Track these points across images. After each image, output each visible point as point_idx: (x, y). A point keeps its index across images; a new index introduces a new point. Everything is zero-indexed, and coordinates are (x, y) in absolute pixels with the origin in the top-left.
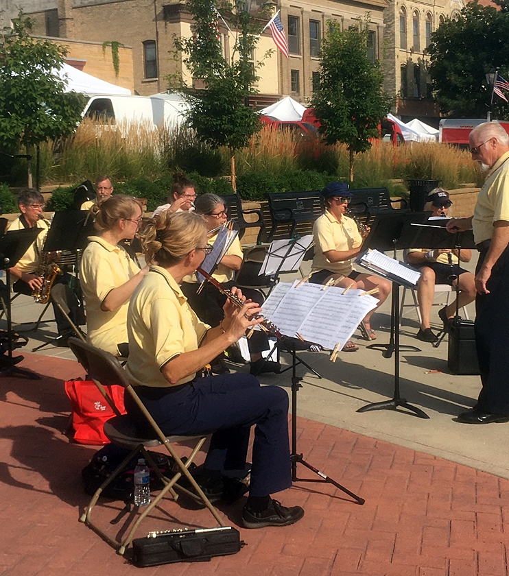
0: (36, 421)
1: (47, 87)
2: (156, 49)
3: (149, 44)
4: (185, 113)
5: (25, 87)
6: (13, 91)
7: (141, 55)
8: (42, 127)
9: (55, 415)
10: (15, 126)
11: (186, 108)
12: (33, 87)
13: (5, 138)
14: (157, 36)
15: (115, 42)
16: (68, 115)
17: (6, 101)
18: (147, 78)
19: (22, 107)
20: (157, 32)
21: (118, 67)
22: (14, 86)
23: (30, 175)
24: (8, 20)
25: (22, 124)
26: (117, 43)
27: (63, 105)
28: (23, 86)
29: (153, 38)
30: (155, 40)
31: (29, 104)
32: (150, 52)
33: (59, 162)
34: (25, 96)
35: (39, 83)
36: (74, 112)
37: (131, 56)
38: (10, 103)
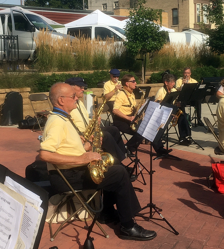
0: (192, 180)
1: (153, 29)
2: (178, 12)
3: (175, 10)
4: (205, 39)
5: (143, 29)
6: (138, 31)
7: (171, 15)
8: (150, 46)
9: (199, 178)
10: (138, 46)
11: (206, 37)
12: (147, 29)
13: (134, 51)
14: (178, 6)
15: (160, 10)
16: (161, 41)
17: (135, 35)
18: (173, 25)
19: (141, 38)
20: (178, 5)
21: (161, 20)
22: (138, 29)
23: (143, 68)
24: (113, 2)
25: (142, 45)
26: (162, 10)
27: (159, 37)
28: (142, 29)
29: (177, 7)
30: (178, 8)
31: (145, 36)
32: (175, 13)
33: (152, 62)
34: (143, 33)
35: (149, 27)
36: (163, 39)
37: (167, 15)
38: (136, 36)
